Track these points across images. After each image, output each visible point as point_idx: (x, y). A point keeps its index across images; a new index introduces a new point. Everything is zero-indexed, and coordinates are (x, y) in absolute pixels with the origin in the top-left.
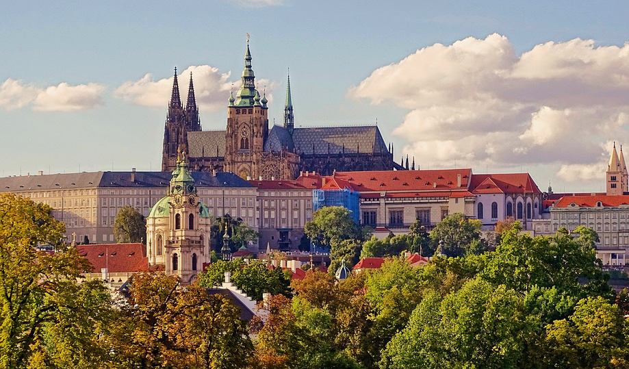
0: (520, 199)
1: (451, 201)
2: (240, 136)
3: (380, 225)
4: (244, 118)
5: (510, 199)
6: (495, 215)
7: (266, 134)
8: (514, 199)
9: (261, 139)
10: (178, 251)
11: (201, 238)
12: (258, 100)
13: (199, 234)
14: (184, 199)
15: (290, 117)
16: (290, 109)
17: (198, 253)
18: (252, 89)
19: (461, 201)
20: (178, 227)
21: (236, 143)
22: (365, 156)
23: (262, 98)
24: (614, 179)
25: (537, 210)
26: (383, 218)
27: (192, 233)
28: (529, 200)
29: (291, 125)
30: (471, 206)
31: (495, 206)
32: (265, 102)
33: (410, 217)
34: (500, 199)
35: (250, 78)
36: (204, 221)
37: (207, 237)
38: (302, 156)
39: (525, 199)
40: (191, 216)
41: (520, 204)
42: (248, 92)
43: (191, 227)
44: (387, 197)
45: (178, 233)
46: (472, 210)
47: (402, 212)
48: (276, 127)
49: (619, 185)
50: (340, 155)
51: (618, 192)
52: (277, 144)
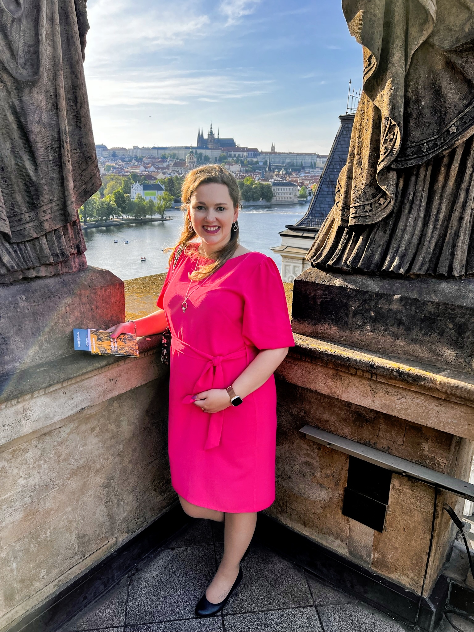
3: (232, 157)
4: (211, 136)
9: (213, 140)
19: (246, 153)
21: (209, 141)
22: (231, 144)
32: (214, 134)
33: (237, 155)
35: (211, 128)
38: (220, 144)
41: (256, 153)
44: (234, 152)
50: (226, 144)
51: (273, 152)
52: (216, 141)
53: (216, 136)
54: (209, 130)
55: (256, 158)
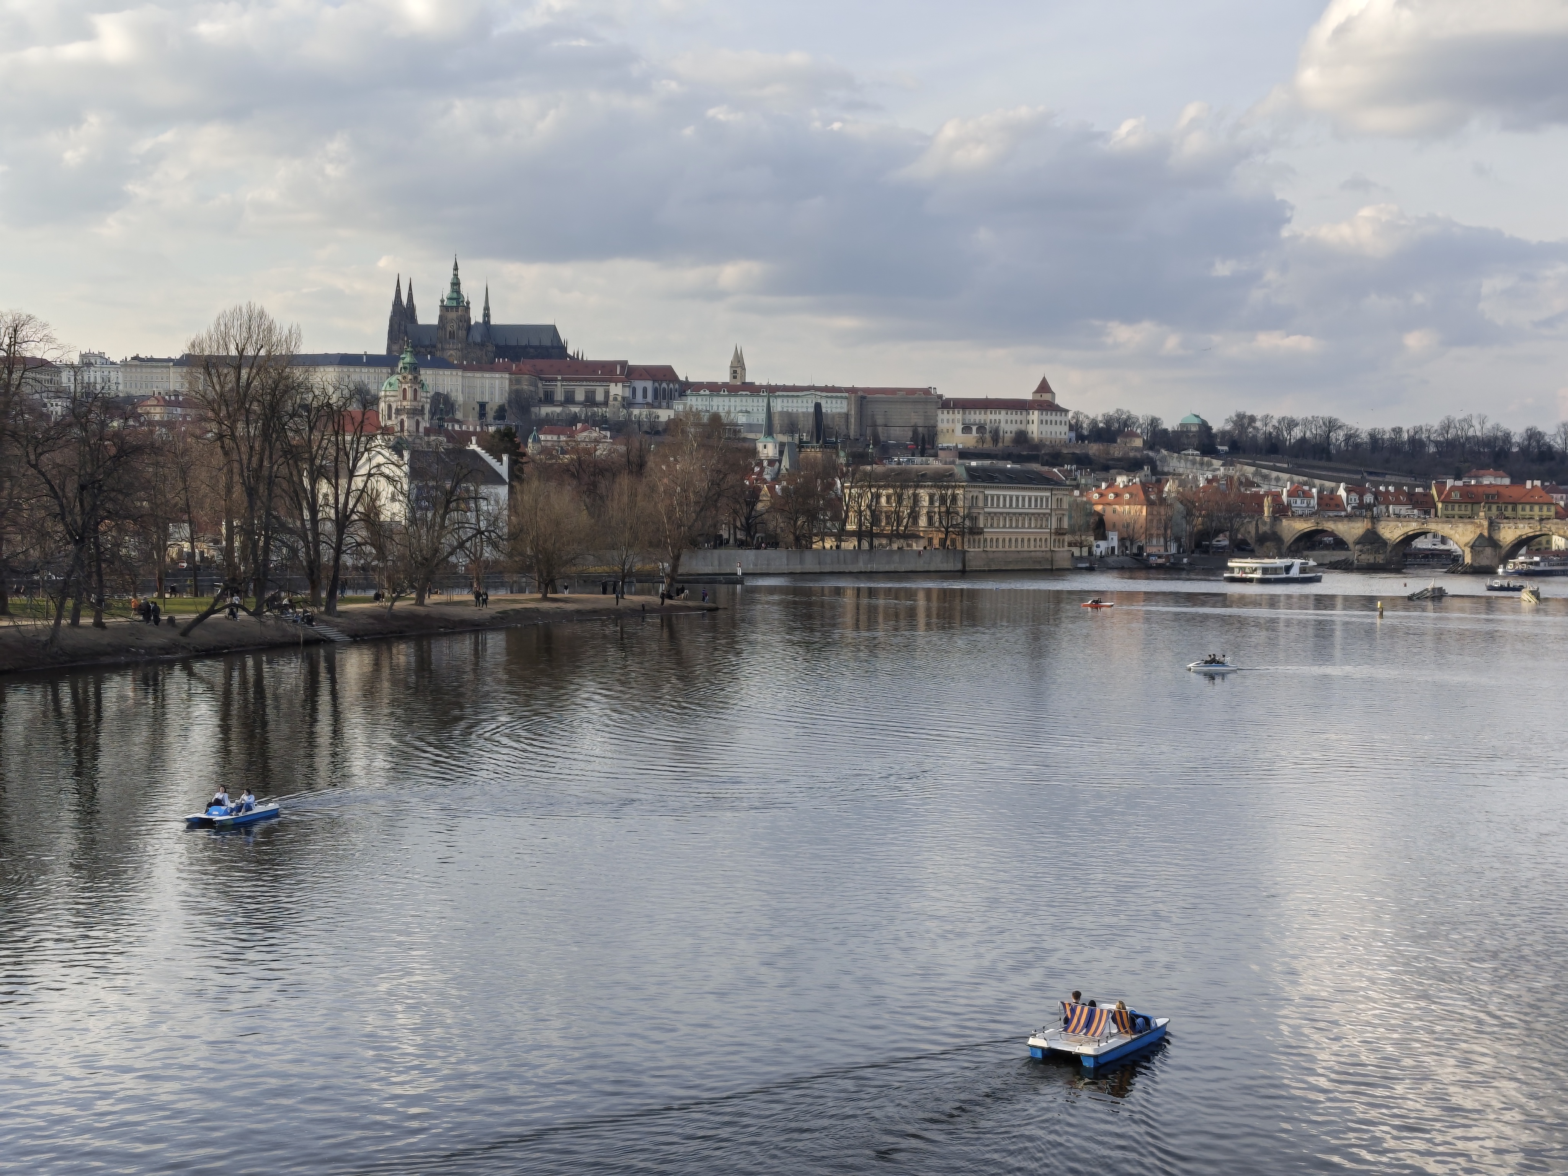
0: (664, 385)
1: (612, 385)
2: (449, 329)
3: (557, 401)
4: (452, 315)
5: (657, 385)
6: (645, 396)
7: (469, 328)
8: (660, 385)
9: (465, 332)
10: (404, 417)
11: (423, 407)
12: (463, 302)
13: (421, 404)
14: (410, 377)
15: (487, 314)
16: (487, 308)
17: (420, 419)
18: (458, 292)
19: (620, 385)
20: (405, 398)
21: (445, 334)
22: (547, 348)
23: (466, 300)
24: (735, 372)
25: (677, 394)
26: (559, 396)
27: (415, 403)
28: (671, 386)
29: (489, 321)
30: (627, 389)
31: (645, 390)
32: (468, 303)
33: (580, 396)
34: (649, 385)
35: (456, 284)
36: (424, 395)
37: (427, 407)
38: (497, 346)
39: (668, 386)
40: (415, 389)
41: (664, 389)
42: (455, 295)
43: (415, 399)
44: (563, 380)
45: (405, 403)
46: (628, 393)
47: (574, 392)
48: (476, 323)
49: (739, 376)
50: (526, 347)
51: (738, 383)
52: (477, 337)
53: (476, 316)
54: (447, 291)
55: (668, 407)
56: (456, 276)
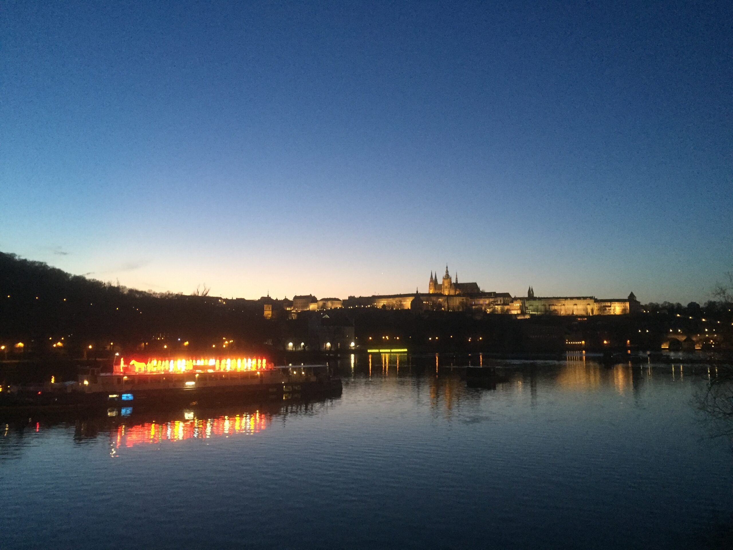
1: (491, 299)
2: (446, 284)
4: (446, 281)
7: (451, 284)
8: (505, 298)
12: (449, 277)
16: (457, 279)
24: (530, 294)
25: (511, 301)
26: (476, 303)
29: (457, 282)
30: (495, 300)
31: (501, 300)
33: (481, 302)
35: (447, 272)
39: (508, 298)
42: (447, 275)
44: (476, 298)
48: (454, 283)
52: (453, 286)
53: (453, 281)
55: (508, 305)
56: (447, 270)
